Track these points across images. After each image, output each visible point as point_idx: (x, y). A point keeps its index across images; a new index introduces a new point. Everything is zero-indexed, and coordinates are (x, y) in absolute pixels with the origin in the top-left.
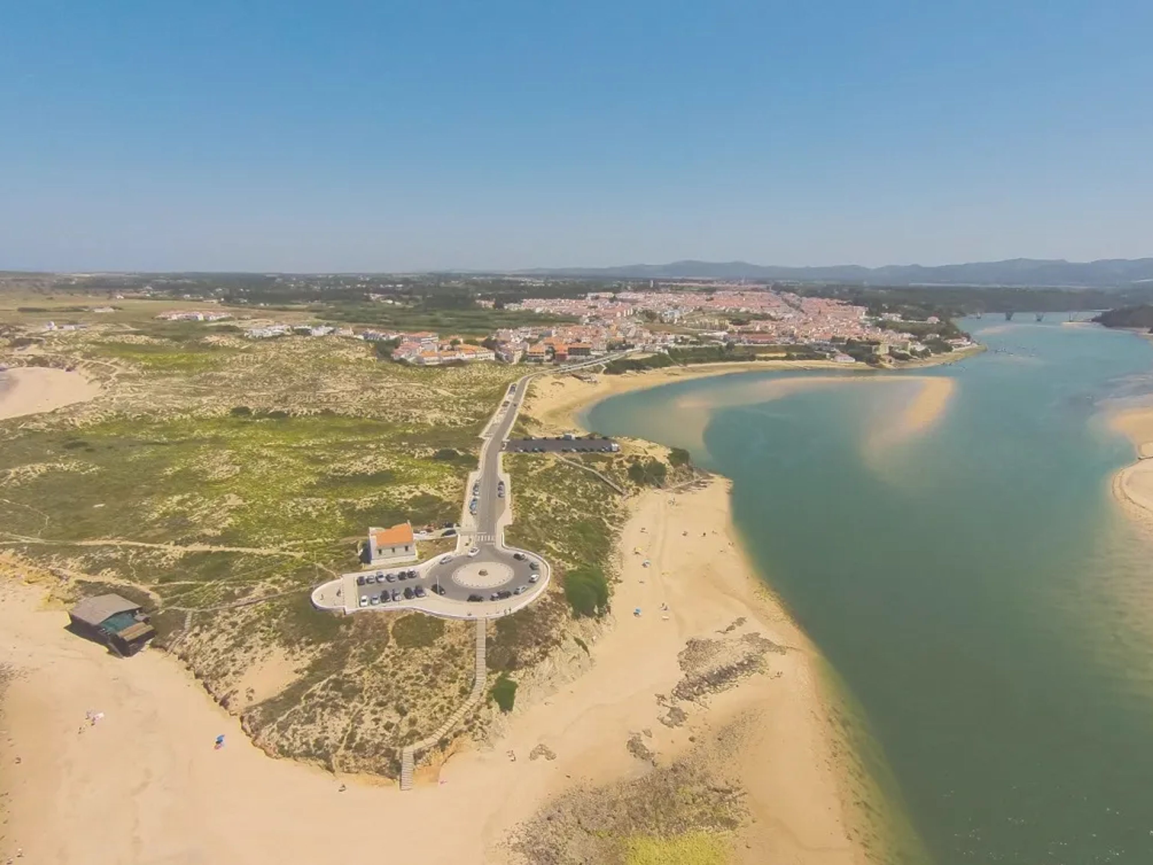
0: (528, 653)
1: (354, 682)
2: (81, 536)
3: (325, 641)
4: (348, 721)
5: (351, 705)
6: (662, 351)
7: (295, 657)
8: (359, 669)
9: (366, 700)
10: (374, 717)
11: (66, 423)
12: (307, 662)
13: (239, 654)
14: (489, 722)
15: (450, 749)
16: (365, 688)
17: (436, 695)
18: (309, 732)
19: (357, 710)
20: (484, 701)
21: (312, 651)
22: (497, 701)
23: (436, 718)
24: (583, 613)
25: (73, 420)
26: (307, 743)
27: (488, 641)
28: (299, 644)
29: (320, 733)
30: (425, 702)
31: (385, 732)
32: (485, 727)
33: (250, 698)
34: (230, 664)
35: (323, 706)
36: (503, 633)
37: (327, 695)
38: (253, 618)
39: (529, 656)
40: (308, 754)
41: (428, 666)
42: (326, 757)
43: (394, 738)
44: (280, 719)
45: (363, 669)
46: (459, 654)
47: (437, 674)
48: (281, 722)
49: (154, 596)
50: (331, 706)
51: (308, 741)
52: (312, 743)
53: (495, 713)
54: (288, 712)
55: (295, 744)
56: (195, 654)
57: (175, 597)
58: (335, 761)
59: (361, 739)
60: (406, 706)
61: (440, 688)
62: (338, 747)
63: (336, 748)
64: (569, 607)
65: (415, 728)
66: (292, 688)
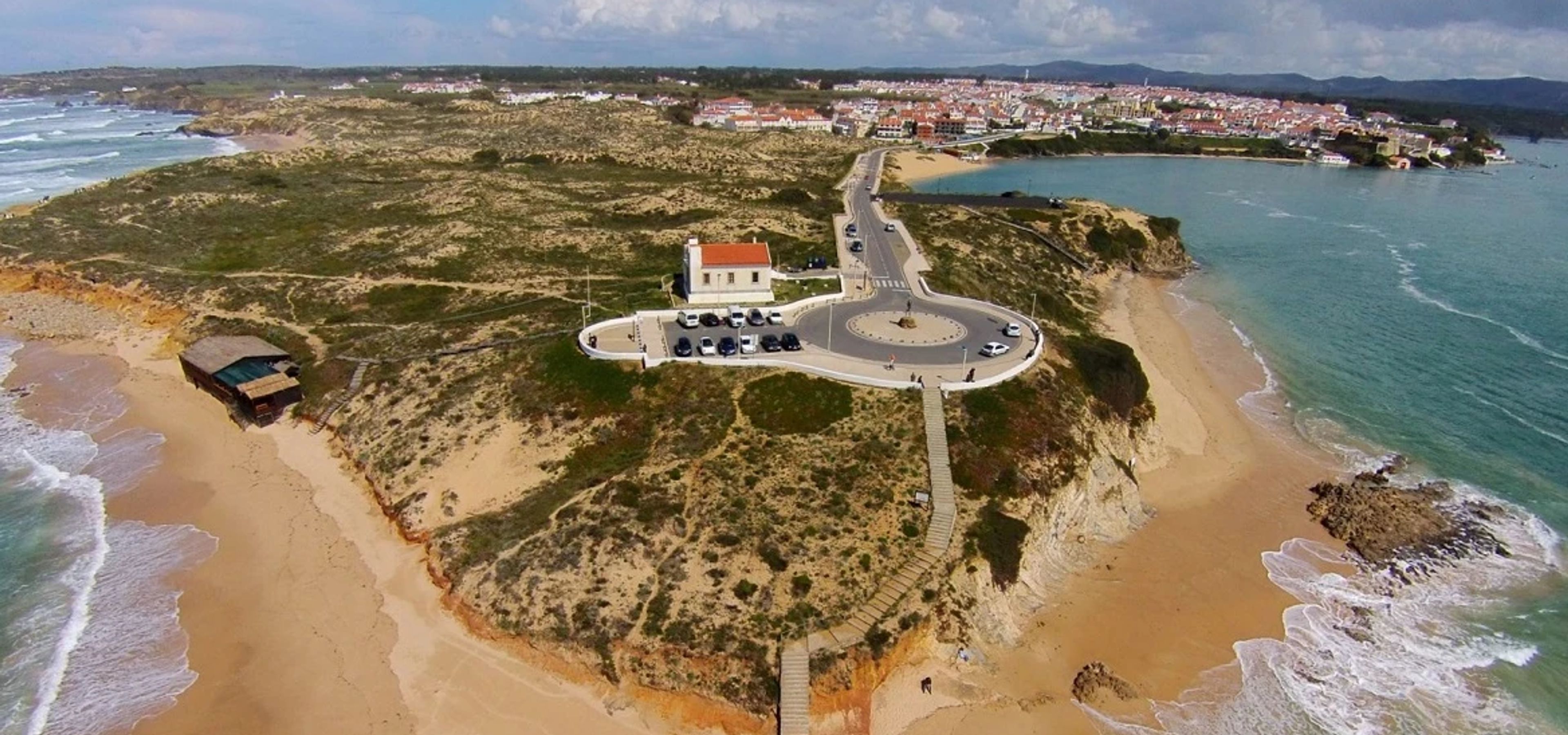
0: (1037, 465)
1: (665, 491)
2: (231, 268)
3: (605, 413)
4: (650, 571)
5: (657, 538)
6: (1067, 133)
7: (542, 439)
8: (675, 464)
9: (690, 528)
10: (710, 566)
11: (260, 160)
12: (564, 451)
13: (438, 429)
14: (972, 602)
15: (894, 654)
16: (688, 506)
17: (850, 531)
18: (564, 588)
19: (670, 549)
20: (958, 554)
21: (574, 430)
22: (986, 557)
23: (855, 583)
24: (1117, 410)
25: (270, 158)
26: (556, 611)
27: (952, 434)
28: (551, 414)
29: (588, 591)
30: (827, 543)
31: (736, 602)
32: (964, 614)
33: (449, 511)
34: (417, 445)
35: (596, 534)
36: (981, 419)
37: (606, 513)
38: (470, 371)
39: (1039, 471)
40: (560, 634)
41: (825, 472)
42: (601, 645)
43: (759, 619)
44: (504, 555)
45: (684, 467)
46: (888, 451)
47: (848, 488)
48: (504, 561)
49: (314, 341)
50: (614, 536)
51: (561, 606)
52: (569, 612)
53: (981, 583)
54: (522, 542)
55: (532, 609)
56: (360, 427)
57: (345, 343)
58: (619, 656)
59: (682, 613)
60: (783, 549)
61: (856, 518)
62: (631, 626)
63: (625, 628)
64: (1087, 394)
65: (806, 600)
66: (535, 498)
